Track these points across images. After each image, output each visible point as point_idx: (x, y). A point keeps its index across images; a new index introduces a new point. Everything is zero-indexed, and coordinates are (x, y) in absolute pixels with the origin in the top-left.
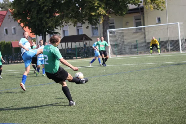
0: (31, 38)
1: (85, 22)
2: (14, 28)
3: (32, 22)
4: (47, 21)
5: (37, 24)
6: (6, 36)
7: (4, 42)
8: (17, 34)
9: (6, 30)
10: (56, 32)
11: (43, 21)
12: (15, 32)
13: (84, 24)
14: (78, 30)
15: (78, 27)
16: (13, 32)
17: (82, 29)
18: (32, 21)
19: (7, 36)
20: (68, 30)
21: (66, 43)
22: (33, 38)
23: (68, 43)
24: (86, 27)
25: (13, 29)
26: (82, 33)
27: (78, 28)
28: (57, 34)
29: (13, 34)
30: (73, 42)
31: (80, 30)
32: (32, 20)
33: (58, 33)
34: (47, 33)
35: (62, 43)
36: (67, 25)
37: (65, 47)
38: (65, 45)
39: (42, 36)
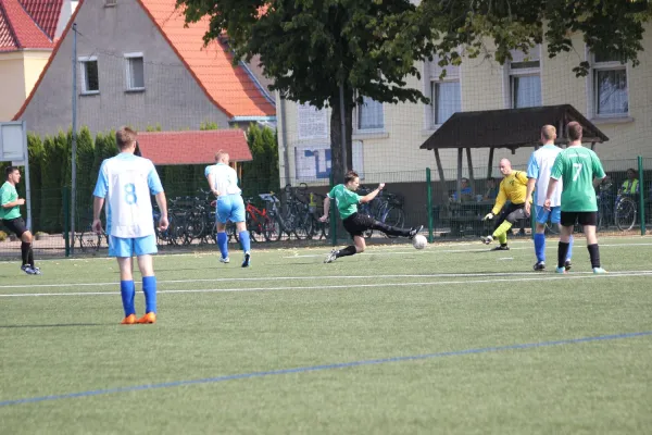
0: (230, 116)
1: (569, 42)
2: (137, 61)
3: (293, 30)
4: (373, 28)
5: (313, 41)
6: (90, 100)
7: (85, 134)
8: (150, 94)
9: (92, 69)
10: (404, 87)
11: (346, 29)
12: (139, 78)
13: (567, 50)
14: (514, 82)
15: (514, 66)
16: (129, 84)
17: (538, 75)
18: (287, 26)
19: (97, 99)
20: (458, 81)
21: (464, 150)
22: (238, 118)
23: (473, 151)
24: (576, 69)
25: (127, 62)
26: (539, 101)
27: (516, 72)
28: (412, 100)
29: (128, 92)
30: (500, 147)
31: (522, 83)
32: (288, 18)
33: (418, 94)
34: (360, 93)
35: (440, 150)
36: (478, 52)
37: (456, 173)
38: (456, 158)
39: (330, 109)
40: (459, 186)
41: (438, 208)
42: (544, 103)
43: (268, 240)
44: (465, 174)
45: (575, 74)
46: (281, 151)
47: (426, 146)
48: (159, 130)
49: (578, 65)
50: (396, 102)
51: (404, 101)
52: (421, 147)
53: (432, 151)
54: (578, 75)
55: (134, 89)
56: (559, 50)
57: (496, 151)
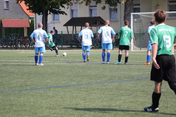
0: (29, 16)
1: (101, 1)
2: (7, 2)
8: (10, 10)
10: (60, 11)
12: (8, 6)
13: (100, 3)
14: (91, 11)
16: (5, 8)
20: (77, 10)
21: (74, 27)
22: (31, 17)
23: (77, 27)
24: (102, 8)
25: (5, 2)
27: (92, 8)
28: (63, 14)
29: (4, 10)
33: (64, 12)
34: (50, 11)
35: (68, 27)
36: (77, 3)
37: (72, 32)
38: (72, 29)
39: (42, 15)
40: (73, 36)
41: (68, 41)
42: (97, 16)
43: (26, 47)
44: (74, 33)
45: (102, 9)
46: (35, 25)
47: (65, 25)
48: (10, 19)
49: (103, 7)
50: (58, 14)
51: (60, 14)
52: (64, 26)
53: (66, 27)
54: (103, 9)
55: (6, 9)
56: (98, 3)
57: (83, 27)
